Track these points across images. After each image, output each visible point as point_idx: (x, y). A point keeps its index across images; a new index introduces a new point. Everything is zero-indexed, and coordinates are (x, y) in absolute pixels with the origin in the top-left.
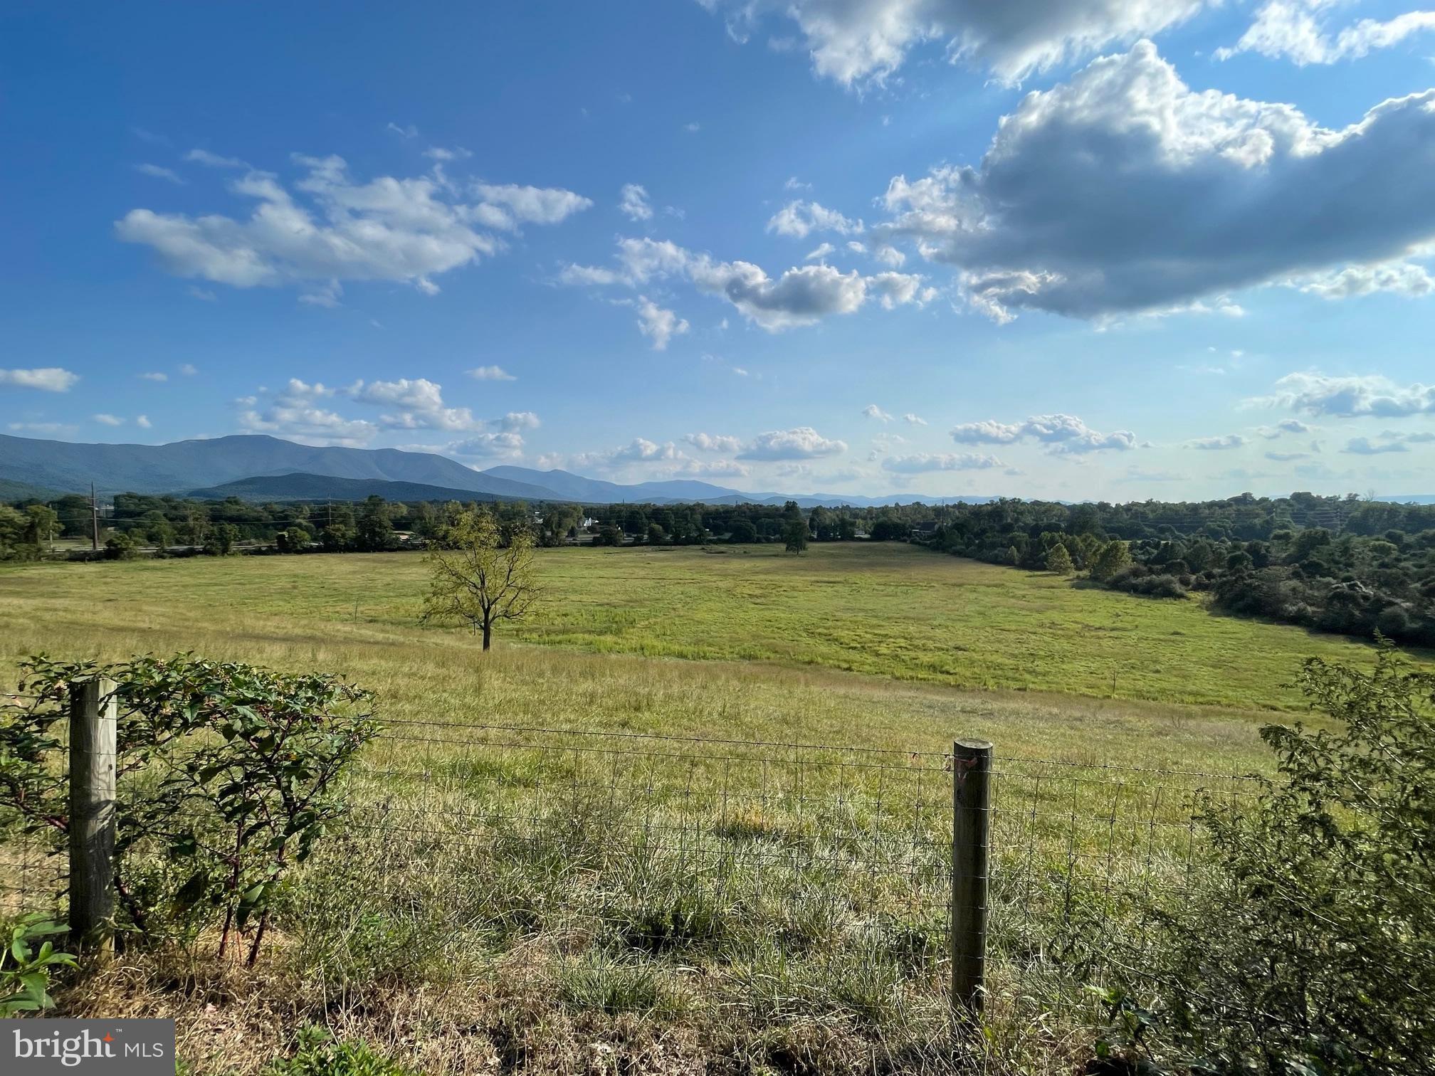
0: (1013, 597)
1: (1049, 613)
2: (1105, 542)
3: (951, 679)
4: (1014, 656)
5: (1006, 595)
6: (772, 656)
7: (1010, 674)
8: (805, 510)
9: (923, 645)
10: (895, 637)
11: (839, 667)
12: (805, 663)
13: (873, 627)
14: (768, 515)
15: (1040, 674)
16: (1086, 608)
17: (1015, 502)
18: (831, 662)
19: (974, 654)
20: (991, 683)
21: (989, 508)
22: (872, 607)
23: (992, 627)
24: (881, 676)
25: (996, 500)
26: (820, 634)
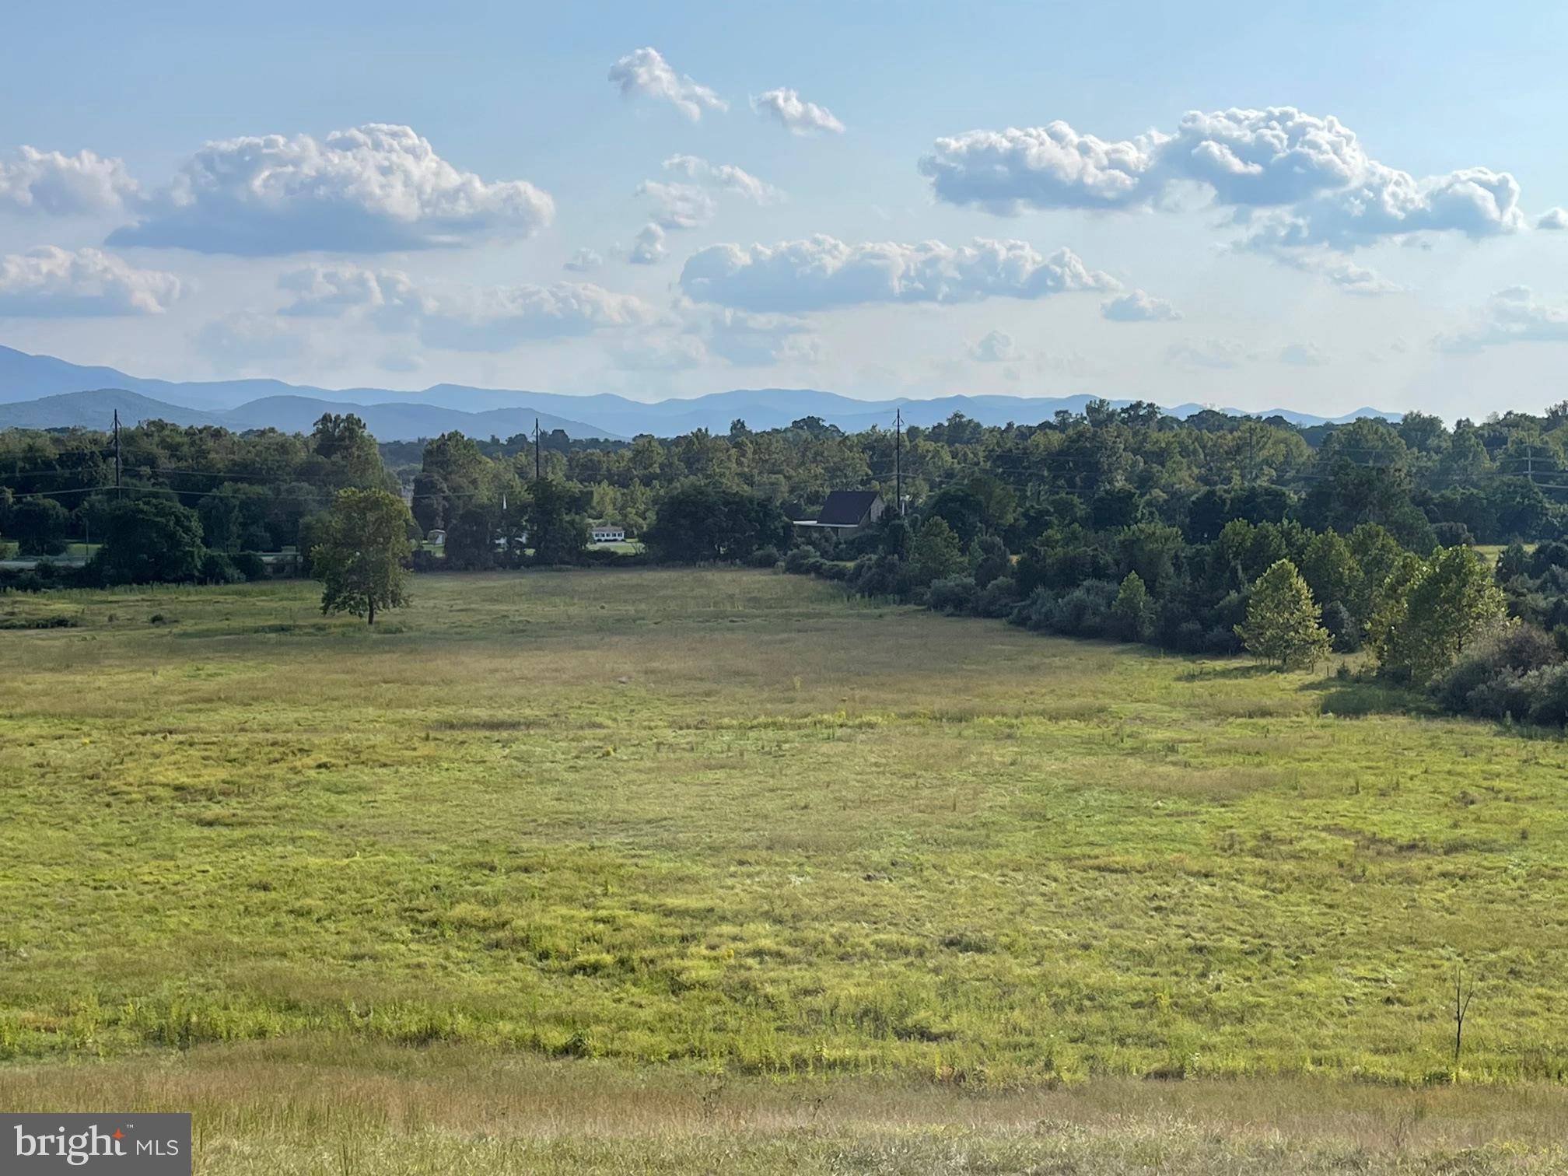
0: (1134, 752)
1: (1250, 805)
2: (1425, 552)
3: (934, 1056)
4: (1144, 959)
5: (1111, 744)
6: (275, 1022)
7: (1131, 1023)
8: (396, 450)
9: (838, 940)
10: (738, 918)
11: (536, 1045)
12: (405, 1040)
13: (661, 883)
14: (245, 472)
15: (1227, 1014)
16: (1369, 778)
17: (1140, 416)
18: (505, 1027)
19: (1010, 961)
20: (1068, 1057)
21: (1056, 438)
22: (653, 810)
23: (1069, 859)
24: (689, 1066)
25: (1078, 411)
26: (461, 925)
